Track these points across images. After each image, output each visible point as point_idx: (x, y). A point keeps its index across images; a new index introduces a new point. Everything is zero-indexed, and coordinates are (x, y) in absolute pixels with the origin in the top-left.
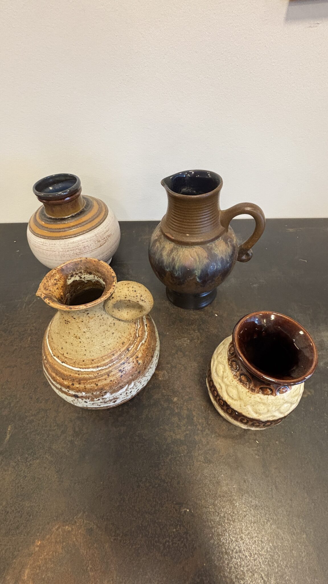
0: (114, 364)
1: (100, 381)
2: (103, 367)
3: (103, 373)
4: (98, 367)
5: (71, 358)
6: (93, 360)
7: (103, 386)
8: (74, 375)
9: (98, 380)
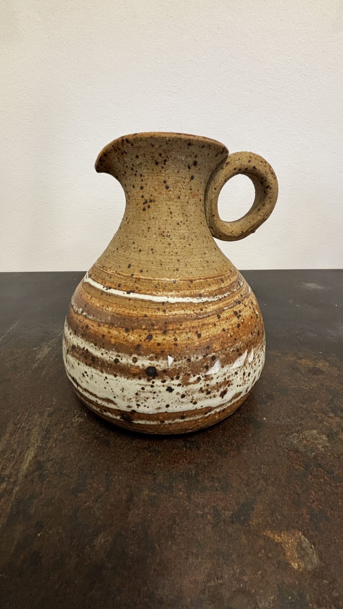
0: (225, 297)
1: (205, 327)
2: (209, 296)
3: (209, 310)
4: (200, 296)
5: (148, 278)
6: (191, 281)
7: (211, 340)
8: (154, 314)
9: (201, 324)
